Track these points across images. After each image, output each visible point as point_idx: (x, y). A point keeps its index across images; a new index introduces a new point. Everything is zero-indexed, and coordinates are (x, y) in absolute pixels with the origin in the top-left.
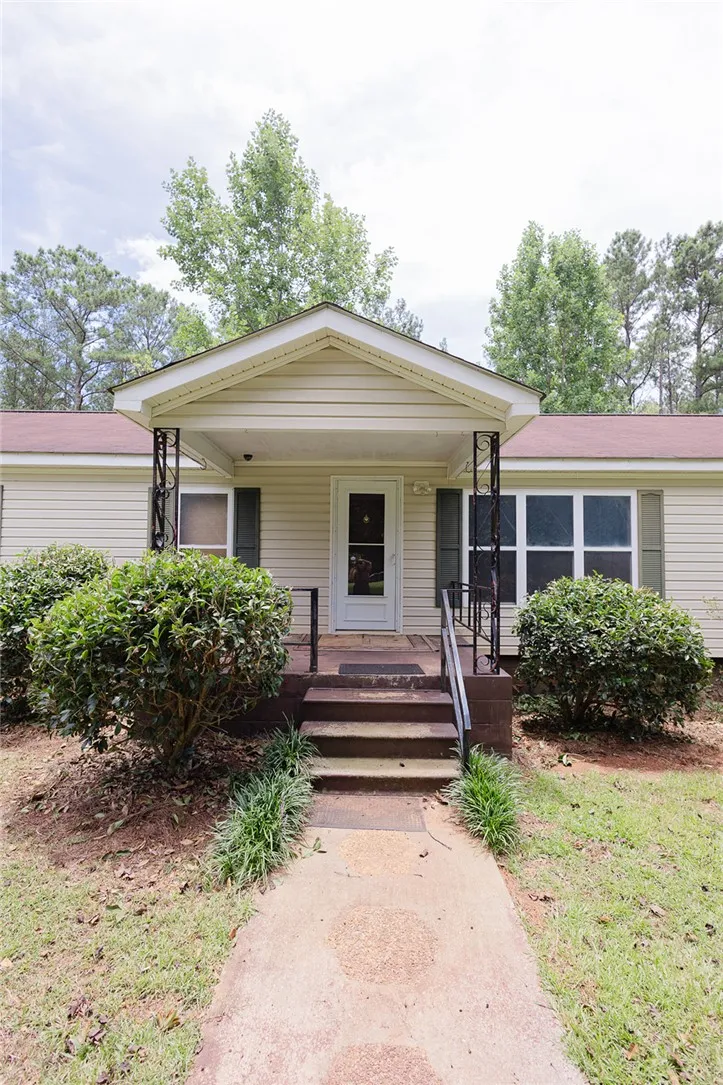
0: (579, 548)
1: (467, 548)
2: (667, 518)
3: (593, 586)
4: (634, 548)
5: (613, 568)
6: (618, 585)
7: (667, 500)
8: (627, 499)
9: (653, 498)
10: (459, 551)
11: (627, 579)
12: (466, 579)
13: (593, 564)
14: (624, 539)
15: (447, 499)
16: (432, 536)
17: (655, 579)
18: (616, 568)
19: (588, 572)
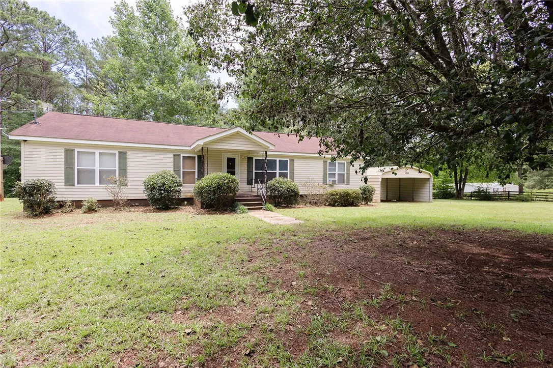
0: (278, 171)
1: (254, 171)
2: (295, 165)
3: (281, 179)
4: (288, 172)
5: (284, 175)
6: (285, 179)
7: (295, 161)
8: (287, 161)
9: (292, 161)
10: (252, 172)
11: (287, 178)
12: (254, 178)
13: (280, 175)
14: (287, 170)
15: (250, 159)
16: (246, 168)
17: (292, 178)
18: (285, 176)
19: (280, 176)
